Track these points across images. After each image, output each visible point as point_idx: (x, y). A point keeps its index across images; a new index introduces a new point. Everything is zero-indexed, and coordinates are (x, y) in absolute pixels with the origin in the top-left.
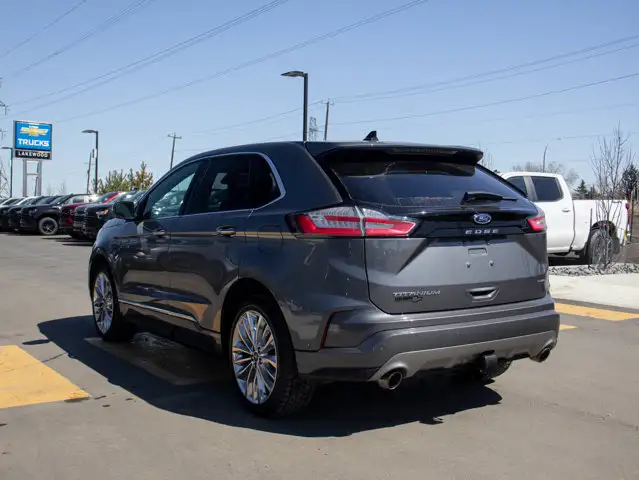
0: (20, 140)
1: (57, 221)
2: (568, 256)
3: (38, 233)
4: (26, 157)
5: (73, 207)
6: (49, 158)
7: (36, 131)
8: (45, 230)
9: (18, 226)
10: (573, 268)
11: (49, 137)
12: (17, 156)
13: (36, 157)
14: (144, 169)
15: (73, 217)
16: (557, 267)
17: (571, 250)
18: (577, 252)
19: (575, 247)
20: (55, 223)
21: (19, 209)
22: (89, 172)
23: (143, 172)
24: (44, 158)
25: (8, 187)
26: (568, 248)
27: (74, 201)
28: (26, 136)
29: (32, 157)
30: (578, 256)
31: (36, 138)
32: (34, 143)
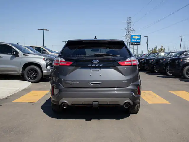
0: (132, 40)
6: (140, 44)
7: (136, 37)
11: (140, 39)
14: (162, 47)
23: (162, 48)
28: (134, 39)
31: (136, 39)
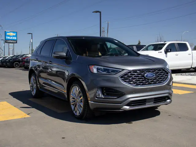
0: (7, 37)
1: (20, 63)
2: (191, 70)
3: (13, 67)
4: (9, 43)
5: (24, 58)
7: (12, 34)
8: (16, 66)
9: (7, 65)
10: (192, 73)
11: (16, 36)
12: (6, 42)
13: (12, 43)
15: (25, 62)
16: (186, 73)
17: (191, 68)
18: (193, 68)
19: (193, 67)
20: (19, 64)
21: (7, 59)
22: (30, 47)
24: (15, 43)
25: (3, 53)
26: (190, 67)
27: (25, 56)
29: (11, 43)
30: (194, 70)
32: (11, 38)
